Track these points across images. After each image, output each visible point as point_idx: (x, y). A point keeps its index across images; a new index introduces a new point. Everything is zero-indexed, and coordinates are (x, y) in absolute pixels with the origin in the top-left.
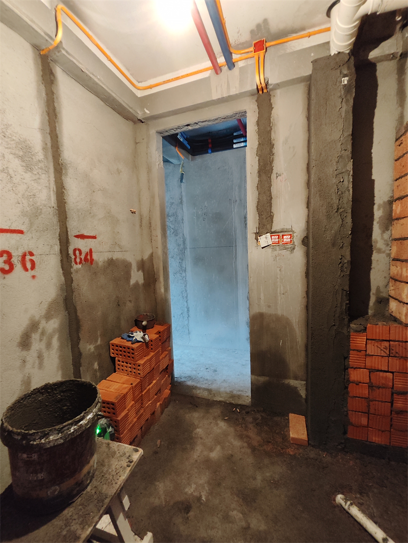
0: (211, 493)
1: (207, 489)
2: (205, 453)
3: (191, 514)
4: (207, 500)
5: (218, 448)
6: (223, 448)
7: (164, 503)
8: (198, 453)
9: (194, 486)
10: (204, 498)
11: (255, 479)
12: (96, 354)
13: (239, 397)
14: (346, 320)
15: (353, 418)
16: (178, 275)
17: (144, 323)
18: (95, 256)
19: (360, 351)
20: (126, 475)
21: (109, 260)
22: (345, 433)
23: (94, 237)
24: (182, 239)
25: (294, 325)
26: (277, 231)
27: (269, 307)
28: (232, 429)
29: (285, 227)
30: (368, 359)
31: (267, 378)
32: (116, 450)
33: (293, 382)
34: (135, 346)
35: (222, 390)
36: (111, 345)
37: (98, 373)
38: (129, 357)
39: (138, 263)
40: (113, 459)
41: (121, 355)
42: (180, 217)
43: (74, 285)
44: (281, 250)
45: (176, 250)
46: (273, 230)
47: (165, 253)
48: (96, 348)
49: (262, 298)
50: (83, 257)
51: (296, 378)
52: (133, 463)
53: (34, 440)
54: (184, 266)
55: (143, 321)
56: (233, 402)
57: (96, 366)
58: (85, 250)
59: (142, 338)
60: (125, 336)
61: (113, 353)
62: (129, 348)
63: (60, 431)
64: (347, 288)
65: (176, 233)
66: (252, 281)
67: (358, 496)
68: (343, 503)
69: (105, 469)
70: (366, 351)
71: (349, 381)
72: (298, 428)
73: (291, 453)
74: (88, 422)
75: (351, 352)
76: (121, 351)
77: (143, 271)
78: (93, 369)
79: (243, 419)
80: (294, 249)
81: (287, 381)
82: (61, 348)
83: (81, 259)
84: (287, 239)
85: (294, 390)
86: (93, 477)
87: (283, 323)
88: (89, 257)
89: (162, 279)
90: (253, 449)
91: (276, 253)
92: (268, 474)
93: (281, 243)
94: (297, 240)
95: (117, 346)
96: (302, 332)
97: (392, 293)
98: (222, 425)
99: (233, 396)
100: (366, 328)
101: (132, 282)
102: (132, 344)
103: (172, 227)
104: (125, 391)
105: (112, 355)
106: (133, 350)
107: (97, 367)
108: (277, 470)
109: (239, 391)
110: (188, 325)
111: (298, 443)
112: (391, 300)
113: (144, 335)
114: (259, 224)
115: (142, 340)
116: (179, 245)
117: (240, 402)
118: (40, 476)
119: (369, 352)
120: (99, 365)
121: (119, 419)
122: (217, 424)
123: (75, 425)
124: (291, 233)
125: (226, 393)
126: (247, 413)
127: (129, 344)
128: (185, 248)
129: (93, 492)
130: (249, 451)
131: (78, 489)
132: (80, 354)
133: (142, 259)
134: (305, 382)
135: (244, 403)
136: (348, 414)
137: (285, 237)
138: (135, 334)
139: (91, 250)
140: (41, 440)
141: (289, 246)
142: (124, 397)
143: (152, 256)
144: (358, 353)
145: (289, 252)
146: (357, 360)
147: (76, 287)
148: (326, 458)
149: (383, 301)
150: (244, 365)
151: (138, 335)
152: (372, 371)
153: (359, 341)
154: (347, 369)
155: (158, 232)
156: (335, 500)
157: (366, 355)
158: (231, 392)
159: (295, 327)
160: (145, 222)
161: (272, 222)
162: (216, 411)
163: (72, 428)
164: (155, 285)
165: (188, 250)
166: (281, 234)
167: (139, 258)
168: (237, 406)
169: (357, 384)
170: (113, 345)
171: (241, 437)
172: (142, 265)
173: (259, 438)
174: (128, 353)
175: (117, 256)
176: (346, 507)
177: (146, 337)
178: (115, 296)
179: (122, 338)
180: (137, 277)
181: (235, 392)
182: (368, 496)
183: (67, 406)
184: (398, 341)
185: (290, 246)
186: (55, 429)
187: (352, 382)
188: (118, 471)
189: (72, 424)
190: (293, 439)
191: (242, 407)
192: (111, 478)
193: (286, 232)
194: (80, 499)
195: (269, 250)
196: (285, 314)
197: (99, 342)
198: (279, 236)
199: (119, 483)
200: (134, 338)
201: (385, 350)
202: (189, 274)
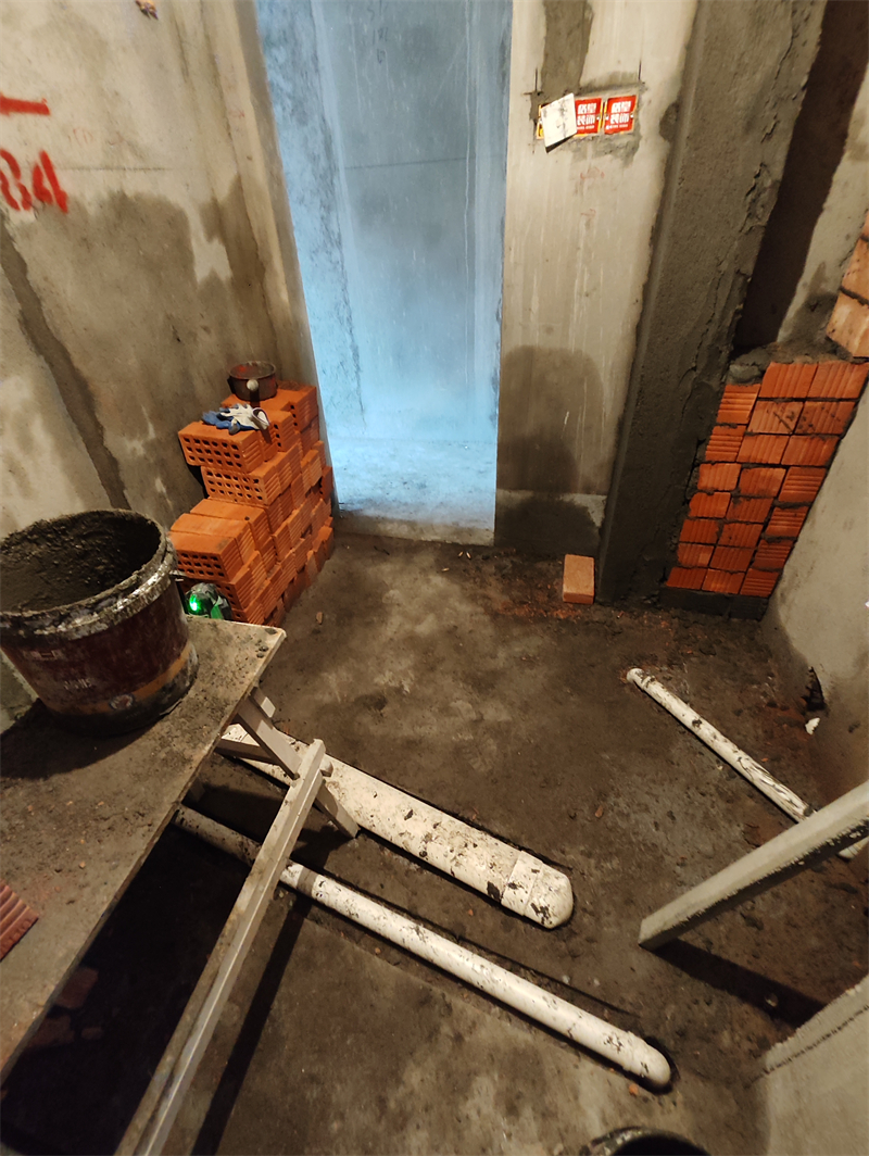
0: (419, 681)
1: (412, 676)
2: (408, 627)
3: (386, 710)
4: (413, 689)
5: (431, 618)
6: (439, 617)
7: (339, 700)
8: (394, 626)
9: (388, 674)
10: (407, 689)
11: (494, 657)
12: (152, 461)
13: (471, 532)
14: (725, 354)
15: (685, 555)
16: (323, 256)
17: (251, 384)
18: (66, 182)
19: (734, 426)
20: (257, 670)
21: (113, 197)
22: (664, 579)
23: (41, 109)
24: (320, 137)
25: (602, 374)
26: (597, 84)
27: (549, 330)
28: (456, 588)
29: (621, 69)
30: (747, 442)
31: (528, 494)
32: (232, 633)
33: (579, 499)
34: (239, 438)
35: (437, 521)
36: (182, 440)
37: (169, 502)
38: (230, 463)
39: (204, 213)
40: (230, 649)
41: (211, 461)
42: (306, 51)
43: (34, 276)
44: (598, 154)
45: (308, 177)
46: (584, 81)
47: (276, 180)
48: (150, 446)
49: (535, 306)
50: (28, 183)
51: (588, 490)
52: (268, 652)
53: (42, 628)
54: (336, 230)
55: (247, 380)
56: (458, 541)
57: (159, 486)
58: (27, 158)
59: (253, 420)
60: (211, 416)
61: (193, 458)
62: (225, 445)
63: (93, 608)
64: (749, 268)
65: (301, 114)
66: (512, 260)
67: (665, 668)
68: (638, 680)
69: (216, 664)
70: (747, 425)
71: (695, 489)
72: (578, 577)
73: (562, 617)
74: (152, 589)
75: (716, 429)
76: (208, 451)
77: (225, 240)
78: (155, 492)
79: (478, 569)
80: (634, 149)
81: (567, 498)
82: (62, 448)
83: (23, 190)
84: (619, 113)
85: (581, 514)
86: (194, 677)
87: (577, 369)
88: (47, 184)
89: (277, 263)
90: (495, 615)
91: (584, 165)
92: (517, 649)
93: (600, 131)
94: (648, 121)
95: (197, 441)
96: (615, 393)
97: (850, 282)
98: (438, 581)
99: (459, 532)
100: (763, 372)
101: (201, 273)
102: (231, 434)
103: (287, 87)
104: (235, 533)
105: (191, 462)
106: (235, 447)
107: (164, 490)
108: (533, 642)
109: (471, 521)
110: (358, 391)
111: (576, 602)
112: (842, 299)
113: (256, 413)
114: (546, 55)
115: (252, 425)
116: (314, 159)
117: (473, 541)
118: (84, 683)
119: (754, 427)
120: (164, 483)
121: (233, 582)
122: (428, 581)
123: (125, 596)
124: (633, 91)
125: (446, 526)
126: (486, 558)
127: (224, 435)
128: (332, 169)
129: (201, 698)
130: (486, 618)
131: (169, 696)
132: (114, 462)
133: (215, 201)
134: (604, 497)
135: (481, 543)
136: (677, 548)
137: (616, 107)
138: (233, 412)
139: (45, 158)
140: (56, 626)
141: (624, 139)
142: (236, 544)
143: (238, 187)
144: (732, 431)
145: (618, 162)
146: (724, 445)
147: (43, 284)
148: (621, 619)
149: (822, 305)
150: (481, 472)
151: (242, 414)
152: (746, 466)
153: (739, 403)
154: (698, 465)
155: (243, 98)
156: (625, 676)
157: (745, 435)
158: (457, 524)
159: (602, 380)
160: (195, 57)
161: (585, 49)
162: (427, 559)
163: (119, 603)
164: (262, 281)
165: (342, 174)
166: (605, 97)
167: (204, 197)
168: (465, 548)
169: (709, 494)
170: (187, 440)
171: (473, 599)
172: (218, 221)
173: (506, 598)
174: (226, 454)
175: (136, 185)
176: (643, 685)
177: (262, 416)
178: (161, 317)
179: (206, 423)
180: (210, 259)
181: (463, 524)
182: (681, 667)
183: (104, 564)
184: (825, 400)
185: (625, 141)
186: (80, 606)
187: (701, 491)
188: (241, 666)
189: (116, 596)
190: (567, 595)
191: (476, 549)
192: (230, 675)
193: (620, 86)
194: (178, 710)
195: (564, 156)
196: (584, 351)
197: (152, 434)
198: (598, 102)
199: (247, 682)
200: (233, 422)
201: (788, 421)
202: (351, 252)
